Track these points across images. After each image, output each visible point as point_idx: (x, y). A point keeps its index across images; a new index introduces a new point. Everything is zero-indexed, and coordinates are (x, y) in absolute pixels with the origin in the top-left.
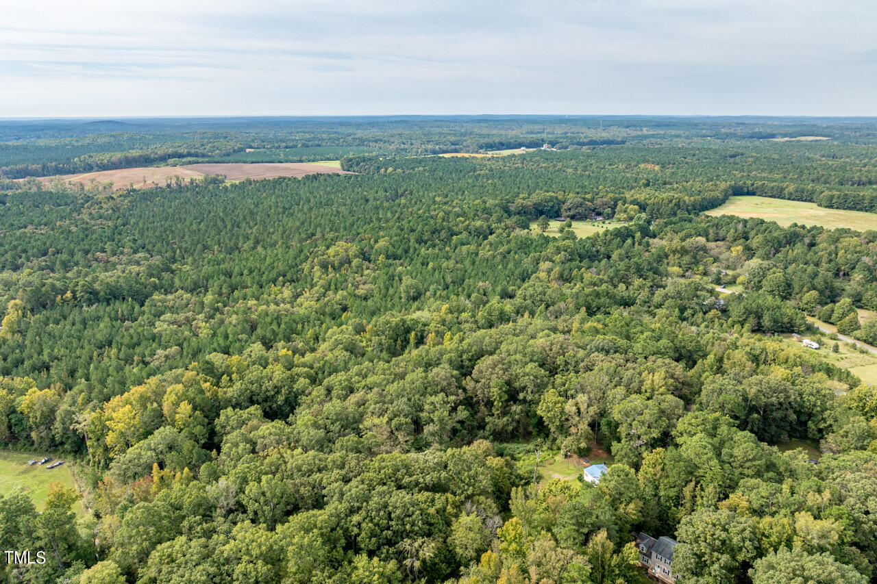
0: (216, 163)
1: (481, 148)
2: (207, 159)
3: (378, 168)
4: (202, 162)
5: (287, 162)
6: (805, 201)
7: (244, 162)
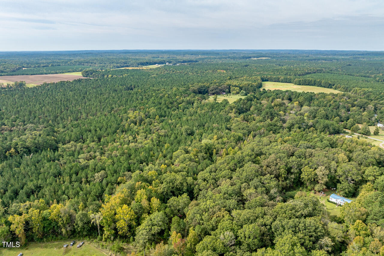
0: (12, 75)
1: (139, 65)
2: (6, 74)
3: (103, 75)
4: (4, 75)
5: (49, 74)
6: (288, 82)
7: (27, 75)
